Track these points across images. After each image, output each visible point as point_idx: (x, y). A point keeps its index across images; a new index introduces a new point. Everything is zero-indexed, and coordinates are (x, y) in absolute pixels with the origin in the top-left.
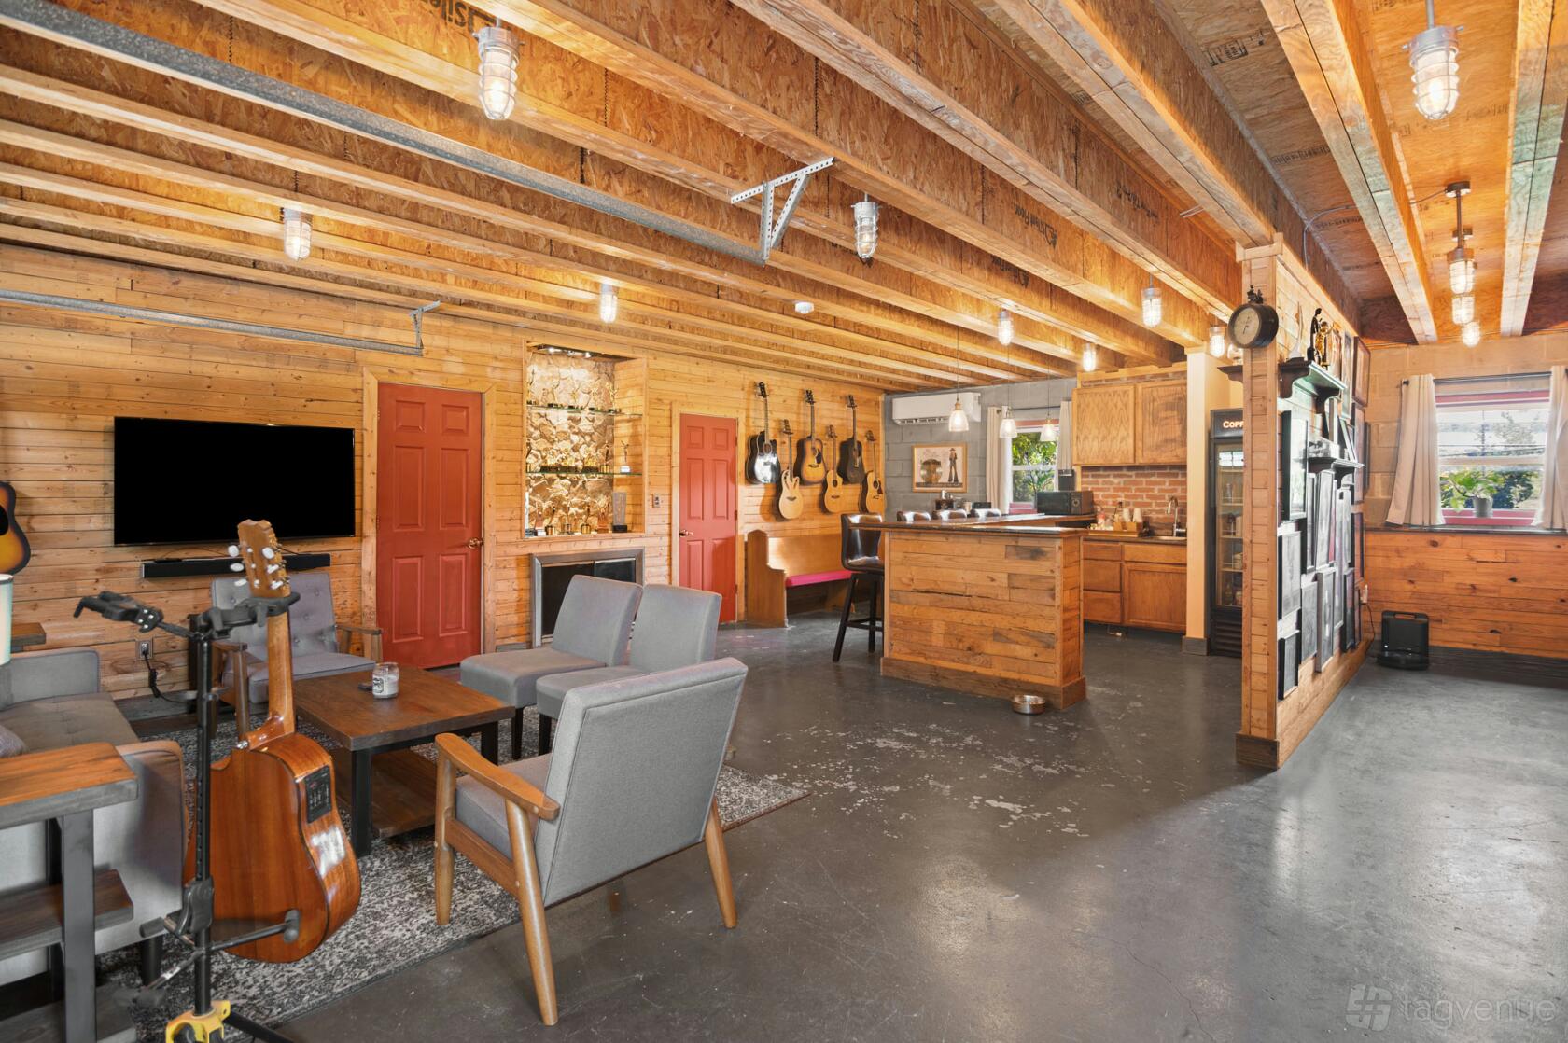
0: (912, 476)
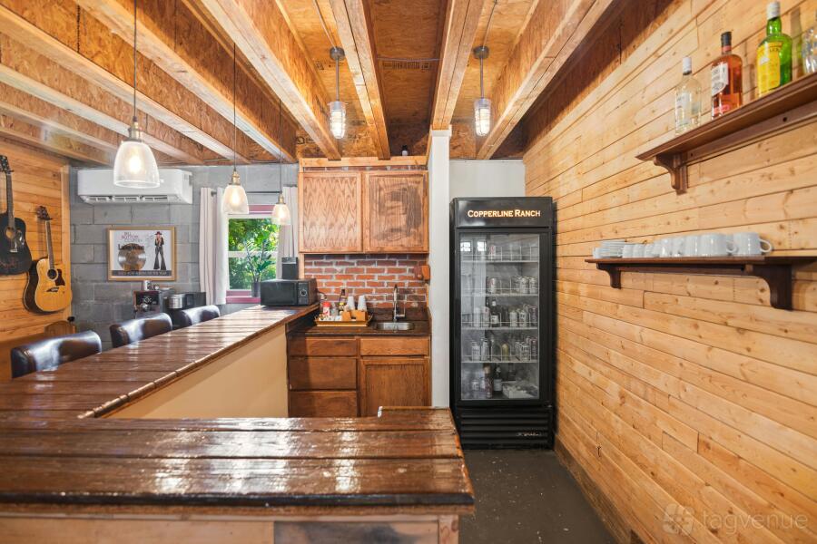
0: (106, 263)
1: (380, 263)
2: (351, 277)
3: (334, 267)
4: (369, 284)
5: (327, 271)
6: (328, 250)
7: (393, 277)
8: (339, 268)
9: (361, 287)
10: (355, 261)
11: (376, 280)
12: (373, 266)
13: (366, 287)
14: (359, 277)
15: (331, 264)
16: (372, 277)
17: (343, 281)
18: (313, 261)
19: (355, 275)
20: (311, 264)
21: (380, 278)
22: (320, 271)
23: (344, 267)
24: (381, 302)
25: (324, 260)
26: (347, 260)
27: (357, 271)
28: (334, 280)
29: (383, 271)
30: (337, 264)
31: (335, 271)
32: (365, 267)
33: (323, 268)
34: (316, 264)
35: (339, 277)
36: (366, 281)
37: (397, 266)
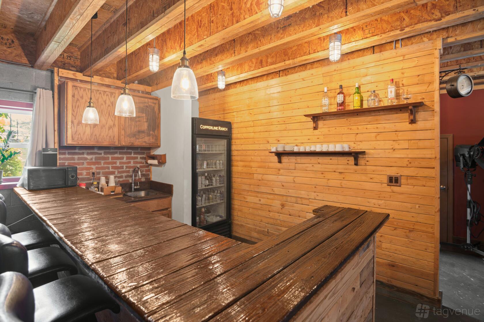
1: (120, 153)
2: (99, 163)
3: (85, 156)
4: (113, 168)
5: (79, 159)
6: (92, 143)
7: (130, 163)
8: (89, 157)
9: (107, 170)
10: (102, 152)
11: (118, 164)
12: (116, 155)
13: (111, 170)
14: (104, 163)
15: (83, 153)
16: (115, 163)
17: (93, 166)
18: (67, 151)
19: (102, 162)
20: (64, 154)
21: (120, 163)
22: (73, 159)
23: (94, 156)
24: (121, 180)
25: (77, 151)
26: (96, 151)
27: (104, 159)
28: (85, 165)
29: (123, 158)
30: (88, 154)
31: (86, 159)
32: (110, 156)
33: (76, 157)
34: (69, 154)
35: (89, 163)
36: (110, 166)
37: (132, 155)
